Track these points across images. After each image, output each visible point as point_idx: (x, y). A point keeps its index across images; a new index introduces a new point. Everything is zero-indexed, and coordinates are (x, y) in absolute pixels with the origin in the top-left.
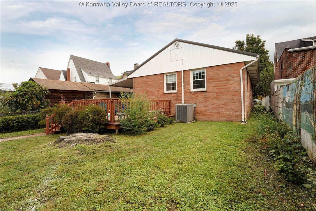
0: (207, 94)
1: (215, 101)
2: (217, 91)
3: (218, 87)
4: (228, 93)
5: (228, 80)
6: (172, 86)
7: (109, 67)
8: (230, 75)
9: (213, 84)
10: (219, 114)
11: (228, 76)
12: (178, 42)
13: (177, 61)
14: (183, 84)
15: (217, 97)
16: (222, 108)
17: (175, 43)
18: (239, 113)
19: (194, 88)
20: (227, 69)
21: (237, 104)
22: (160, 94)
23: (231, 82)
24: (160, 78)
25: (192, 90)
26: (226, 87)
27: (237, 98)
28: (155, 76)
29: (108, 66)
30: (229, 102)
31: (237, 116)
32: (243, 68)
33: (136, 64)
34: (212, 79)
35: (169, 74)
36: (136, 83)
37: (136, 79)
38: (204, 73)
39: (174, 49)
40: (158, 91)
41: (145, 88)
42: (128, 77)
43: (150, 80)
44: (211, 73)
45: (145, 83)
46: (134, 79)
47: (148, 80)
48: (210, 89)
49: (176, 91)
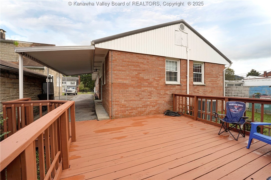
0: (205, 88)
2: (211, 86)
3: (212, 83)
4: (217, 88)
6: (172, 76)
11: (217, 74)
13: (182, 47)
14: (188, 76)
15: (211, 91)
17: (180, 24)
20: (217, 67)
22: (160, 84)
23: (219, 79)
25: (194, 83)
26: (216, 83)
28: (154, 58)
32: (225, 70)
34: (209, 74)
35: (169, 60)
36: (114, 61)
37: (116, 54)
38: (201, 67)
39: (179, 30)
40: (158, 81)
41: (135, 73)
42: (98, 46)
43: (145, 62)
44: (208, 69)
45: (137, 64)
46: (110, 53)
47: (140, 61)
48: (207, 84)
49: (178, 82)
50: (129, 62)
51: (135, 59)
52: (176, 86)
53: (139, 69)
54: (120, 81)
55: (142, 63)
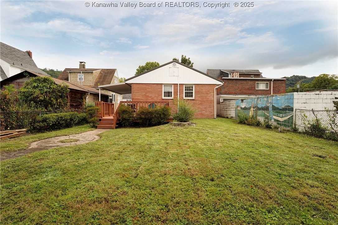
0: (195, 101)
1: (200, 106)
2: (201, 100)
3: (202, 98)
4: (207, 101)
5: (207, 94)
6: (168, 94)
7: (31, 58)
8: (209, 91)
9: (199, 95)
10: (202, 114)
11: (208, 91)
12: (176, 63)
13: (174, 77)
14: (178, 94)
15: (201, 104)
16: (204, 110)
17: (173, 63)
18: (213, 114)
19: (186, 96)
20: (207, 87)
21: (212, 108)
22: (158, 99)
23: (209, 95)
24: (159, 87)
25: (184, 98)
26: (206, 98)
27: (212, 105)
28: (155, 85)
29: (30, 56)
30: (208, 107)
31: (212, 115)
32: (216, 88)
33: (81, 62)
34: (198, 92)
35: (166, 85)
36: (134, 88)
37: (135, 85)
38: (192, 87)
39: (172, 67)
40: (157, 97)
41: (144, 93)
42: (126, 82)
43: (150, 87)
44: (198, 88)
45: (145, 89)
46: (132, 85)
47: (148, 87)
48: (197, 98)
49: (172, 98)
50: (141, 88)
51: (144, 86)
52: (170, 100)
53: (146, 91)
54: (136, 97)
55: (148, 88)
